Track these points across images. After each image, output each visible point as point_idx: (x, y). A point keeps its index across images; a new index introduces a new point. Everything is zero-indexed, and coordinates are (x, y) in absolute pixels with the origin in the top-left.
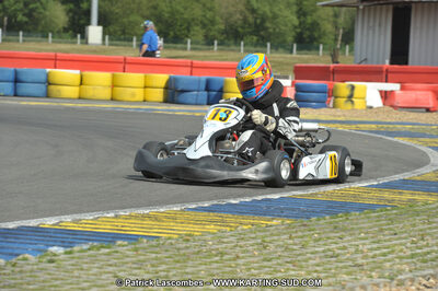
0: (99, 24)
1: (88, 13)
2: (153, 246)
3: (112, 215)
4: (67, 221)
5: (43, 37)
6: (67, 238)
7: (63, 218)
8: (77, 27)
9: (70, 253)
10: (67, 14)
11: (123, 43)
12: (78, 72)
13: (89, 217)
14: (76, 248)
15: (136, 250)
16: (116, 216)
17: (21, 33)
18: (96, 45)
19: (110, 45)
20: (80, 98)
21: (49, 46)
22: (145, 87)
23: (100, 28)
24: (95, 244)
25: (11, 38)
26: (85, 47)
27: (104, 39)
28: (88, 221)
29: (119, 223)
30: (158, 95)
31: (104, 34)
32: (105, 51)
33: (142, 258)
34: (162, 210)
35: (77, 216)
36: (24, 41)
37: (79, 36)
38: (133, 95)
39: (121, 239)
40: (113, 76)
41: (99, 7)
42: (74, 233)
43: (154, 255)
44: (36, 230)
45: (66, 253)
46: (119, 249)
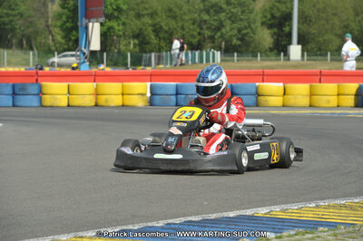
0: (298, 43)
1: (290, 35)
2: (349, 232)
3: (313, 205)
4: (277, 211)
5: (253, 56)
6: (278, 225)
7: (273, 208)
8: (281, 47)
9: (280, 237)
10: (272, 37)
11: (320, 58)
12: (281, 84)
13: (295, 207)
14: (285, 234)
15: (335, 235)
16: (317, 206)
17: (236, 54)
18: (296, 61)
19: (308, 60)
20: (283, 106)
21: (258, 64)
22: (338, 95)
23: (300, 47)
24: (300, 230)
25: (228, 58)
26: (288, 63)
27: (303, 55)
28: (293, 210)
29: (320, 212)
30: (350, 101)
31: (303, 51)
32: (302, 66)
34: (356, 201)
35: (284, 207)
36: (238, 60)
37: (282, 54)
38: (328, 102)
39: (322, 225)
40: (311, 87)
41: (299, 29)
42: (283, 220)
43: (351, 240)
44: (252, 218)
45: (276, 238)
46: (320, 234)
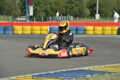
0: (99, 14)
1: (96, 11)
2: (115, 75)
3: (103, 66)
4: (91, 68)
5: (83, 18)
6: (92, 73)
7: (90, 67)
8: (93, 15)
9: (92, 77)
10: (90, 11)
11: (106, 18)
12: (93, 27)
13: (97, 67)
14: (94, 75)
15: (111, 76)
16: (105, 67)
17: (78, 17)
18: (98, 19)
19: (102, 19)
20: (94, 34)
21: (85, 20)
22: (112, 30)
23: (99, 15)
24: (99, 74)
25: (75, 19)
26: (95, 20)
27: (100, 18)
28: (97, 68)
29: (106, 68)
30: (116, 32)
31: (100, 16)
32: (100, 21)
33: (112, 78)
34: (118, 65)
35: (94, 67)
37: (93, 17)
38: (108, 33)
39: (106, 73)
40: (103, 28)
41: (99, 9)
42: (93, 71)
43: (116, 78)
44: (83, 70)
45: (91, 77)
46: (106, 76)
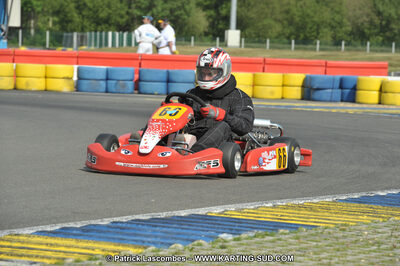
0: (237, 28)
1: (227, 19)
2: (312, 235)
3: (270, 205)
4: (231, 210)
5: (186, 40)
6: (236, 226)
7: (228, 207)
8: (217, 31)
9: (239, 239)
10: (208, 19)
11: (257, 45)
13: (250, 206)
14: (244, 235)
15: (298, 238)
16: (274, 206)
18: (234, 47)
19: (245, 47)
21: (192, 49)
22: (283, 86)
23: (238, 32)
24: (260, 232)
27: (241, 42)
28: (250, 210)
29: (279, 213)
30: (296, 93)
31: (241, 37)
32: (242, 53)
33: (304, 245)
34: (315, 201)
35: (240, 206)
37: (218, 39)
38: (272, 93)
39: (283, 227)
40: (254, 76)
41: (237, 12)
42: (240, 221)
43: (314, 244)
44: (205, 218)
45: (235, 240)
46: (283, 237)
